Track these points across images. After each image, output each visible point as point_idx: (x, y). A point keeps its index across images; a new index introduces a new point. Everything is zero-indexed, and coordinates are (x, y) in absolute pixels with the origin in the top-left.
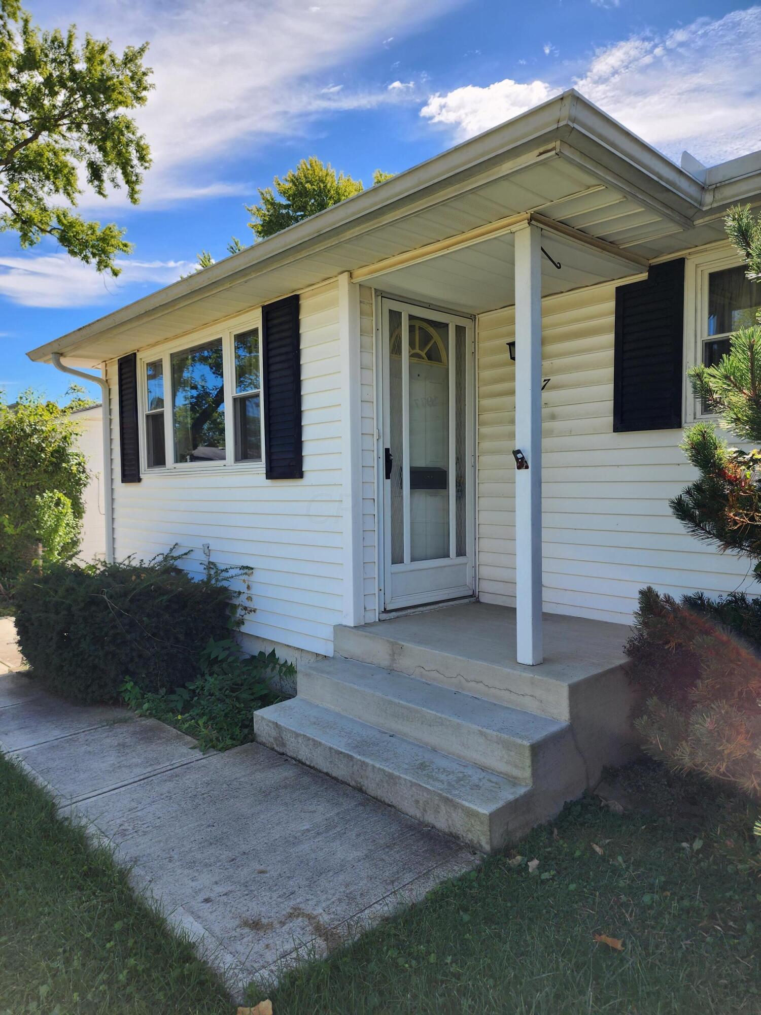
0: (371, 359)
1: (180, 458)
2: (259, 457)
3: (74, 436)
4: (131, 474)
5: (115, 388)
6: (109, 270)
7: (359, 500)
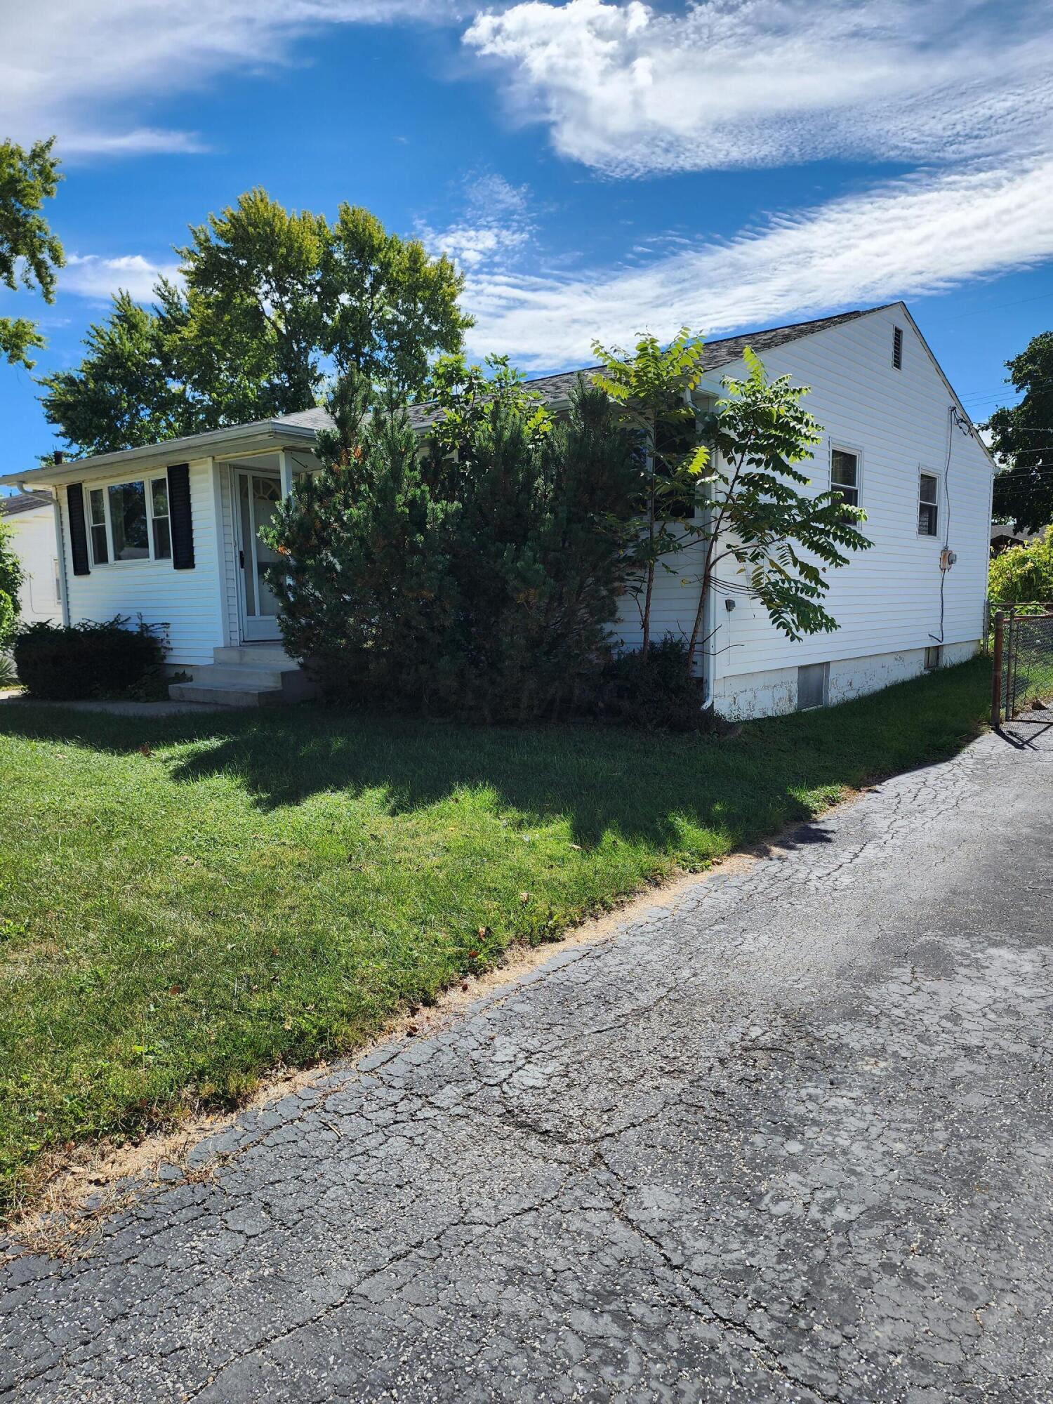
0: (228, 502)
1: (118, 557)
2: (170, 557)
3: (6, 538)
4: (81, 568)
5: (65, 507)
6: (21, 363)
7: (224, 578)
